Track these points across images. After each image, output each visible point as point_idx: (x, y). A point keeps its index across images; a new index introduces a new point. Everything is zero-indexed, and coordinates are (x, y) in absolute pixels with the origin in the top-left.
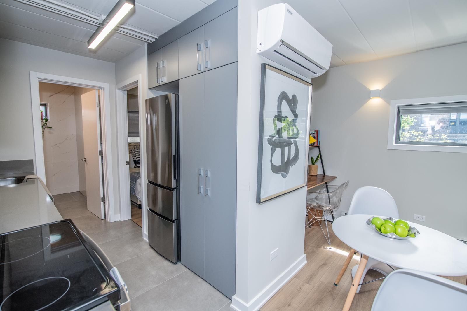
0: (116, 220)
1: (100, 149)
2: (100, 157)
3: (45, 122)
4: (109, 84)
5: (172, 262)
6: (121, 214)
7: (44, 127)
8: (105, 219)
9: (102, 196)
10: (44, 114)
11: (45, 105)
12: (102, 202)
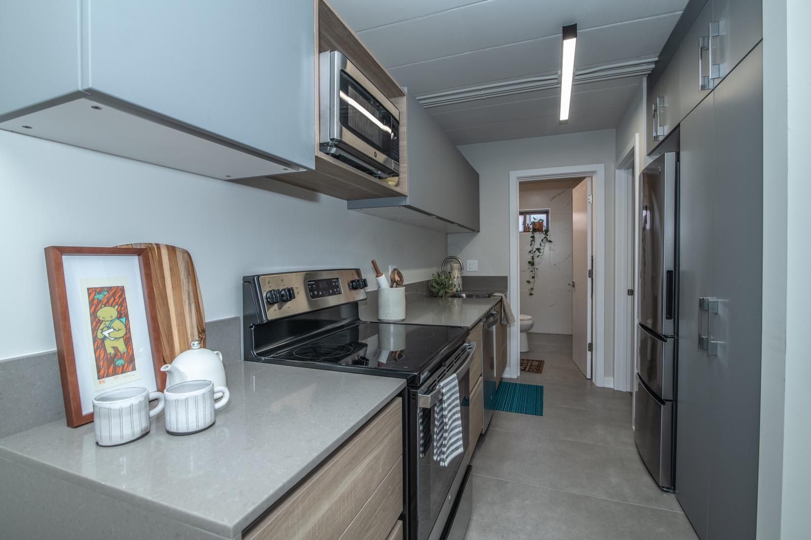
0: (607, 386)
1: (589, 268)
2: (589, 280)
3: (545, 234)
4: (604, 164)
5: (657, 484)
6: (614, 377)
7: (545, 240)
8: (591, 379)
9: (589, 341)
10: (545, 224)
11: (546, 212)
12: (590, 351)
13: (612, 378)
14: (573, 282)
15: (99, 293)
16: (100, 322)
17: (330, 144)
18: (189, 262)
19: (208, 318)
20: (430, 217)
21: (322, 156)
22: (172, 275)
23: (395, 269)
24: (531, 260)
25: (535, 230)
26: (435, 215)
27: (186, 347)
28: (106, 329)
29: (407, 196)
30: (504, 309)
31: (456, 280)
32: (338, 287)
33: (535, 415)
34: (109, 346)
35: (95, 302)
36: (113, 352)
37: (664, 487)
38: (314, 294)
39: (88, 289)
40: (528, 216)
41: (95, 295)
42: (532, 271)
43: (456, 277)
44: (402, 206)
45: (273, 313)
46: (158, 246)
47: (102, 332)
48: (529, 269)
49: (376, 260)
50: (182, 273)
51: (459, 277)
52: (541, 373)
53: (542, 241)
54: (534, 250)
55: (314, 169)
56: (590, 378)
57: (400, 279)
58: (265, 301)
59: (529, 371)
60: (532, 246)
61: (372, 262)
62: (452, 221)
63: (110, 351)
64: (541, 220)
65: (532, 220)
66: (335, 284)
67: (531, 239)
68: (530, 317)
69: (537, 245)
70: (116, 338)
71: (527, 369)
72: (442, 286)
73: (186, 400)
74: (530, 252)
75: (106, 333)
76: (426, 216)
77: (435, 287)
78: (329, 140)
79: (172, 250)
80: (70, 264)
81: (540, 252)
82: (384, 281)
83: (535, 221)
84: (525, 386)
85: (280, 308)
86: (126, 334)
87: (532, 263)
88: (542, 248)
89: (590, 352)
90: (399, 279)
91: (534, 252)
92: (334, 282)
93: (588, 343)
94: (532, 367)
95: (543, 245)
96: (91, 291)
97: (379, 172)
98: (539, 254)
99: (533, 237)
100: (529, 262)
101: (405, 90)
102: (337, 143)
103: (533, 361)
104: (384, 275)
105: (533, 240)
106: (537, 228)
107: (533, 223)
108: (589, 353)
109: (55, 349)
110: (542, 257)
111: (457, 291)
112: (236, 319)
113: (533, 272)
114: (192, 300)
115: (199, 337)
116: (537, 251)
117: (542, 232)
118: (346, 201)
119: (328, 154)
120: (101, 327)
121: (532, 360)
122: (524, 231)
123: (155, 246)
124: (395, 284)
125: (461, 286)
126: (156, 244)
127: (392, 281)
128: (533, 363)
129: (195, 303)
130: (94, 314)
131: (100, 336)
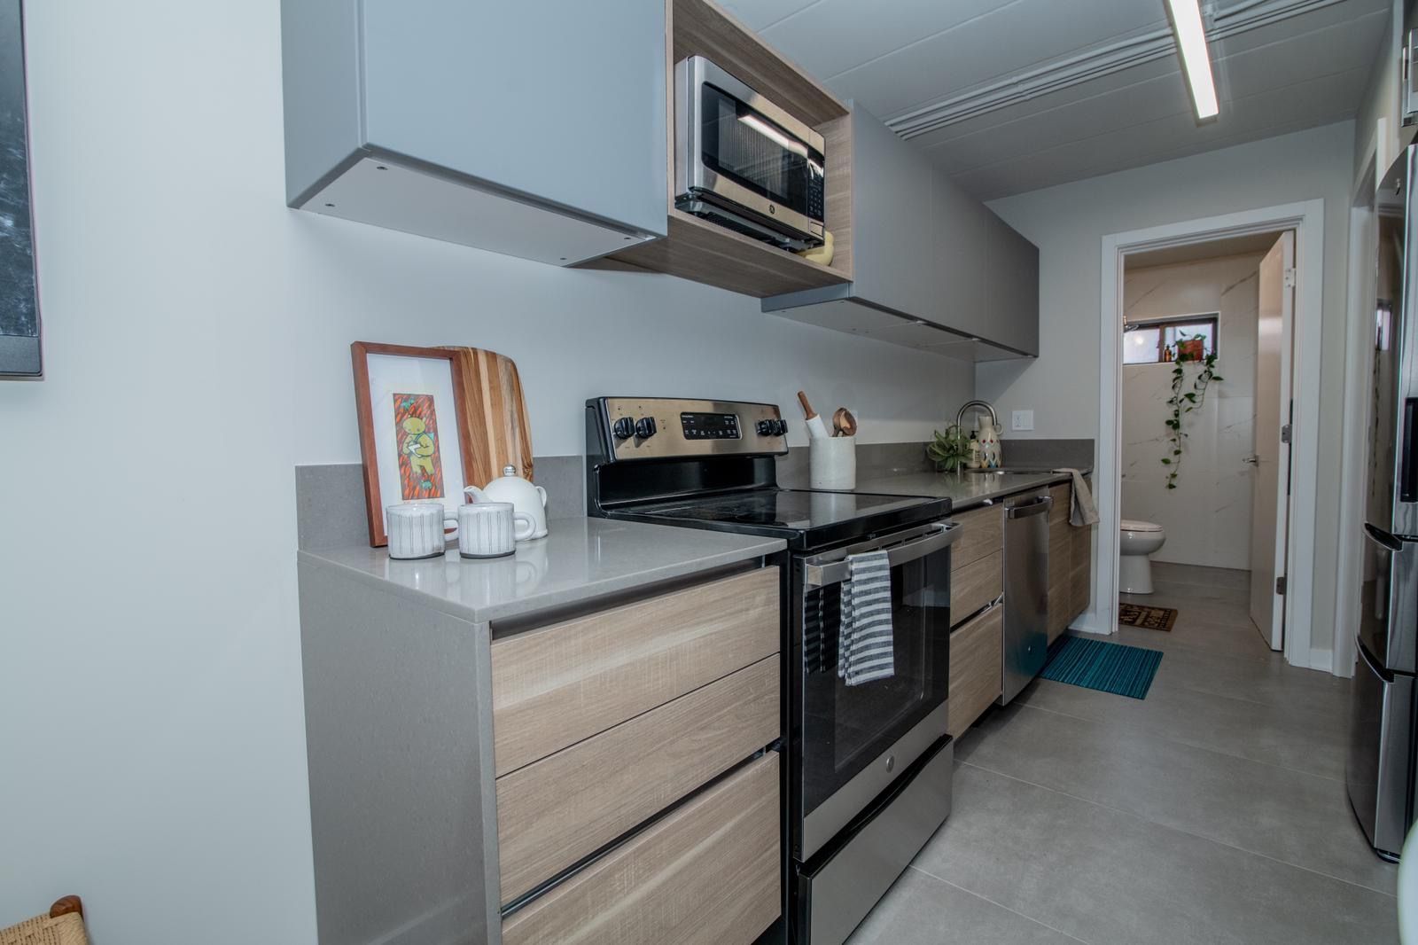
0: (1316, 666)
1: (1284, 422)
2: (1284, 447)
3: (1208, 363)
4: (1321, 200)
5: (1370, 844)
6: (1333, 649)
7: (1205, 377)
8: (1282, 652)
9: (1279, 573)
10: (1208, 344)
11: (1213, 320)
12: (1280, 593)
13: (1330, 651)
14: (1255, 457)
15: (406, 400)
16: (406, 434)
17: (690, 197)
18: (513, 373)
19: (536, 453)
20: (912, 323)
21: (681, 215)
22: (491, 388)
23: (841, 410)
24: (1172, 418)
25: (1183, 357)
26: (921, 319)
27: (502, 474)
28: (412, 443)
29: (852, 282)
30: (1076, 497)
31: (987, 446)
32: (734, 427)
33: (1128, 696)
34: (415, 463)
35: (402, 410)
36: (419, 471)
37: (1386, 852)
38: (691, 433)
39: (395, 395)
40: (1169, 331)
41: (401, 402)
42: (1174, 440)
43: (989, 440)
44: (846, 299)
45: (626, 451)
46: (475, 351)
47: (408, 446)
48: (1168, 435)
49: (805, 393)
50: (505, 387)
51: (995, 440)
52: (1169, 630)
53: (1200, 377)
54: (1181, 396)
55: (666, 234)
56: (1280, 649)
57: (851, 425)
58: (613, 434)
59: (1142, 625)
60: (1177, 390)
61: (799, 394)
62: (969, 332)
63: (416, 469)
64: (1198, 336)
65: (1179, 337)
66: (730, 422)
67: (1175, 375)
68: (1155, 527)
69: (1187, 386)
70: (423, 456)
71: (1139, 621)
72: (951, 452)
73: (478, 515)
74: (1171, 402)
75: (412, 448)
76: (905, 320)
77: (938, 454)
78: (687, 191)
79: (492, 356)
80: (375, 362)
81: (1194, 402)
82: (819, 425)
83: (1184, 339)
84: (1122, 648)
85: (638, 445)
86: (434, 453)
87: (1174, 424)
88: (1198, 393)
89: (1281, 596)
90: (848, 426)
91: (1181, 401)
92: (727, 419)
93: (1276, 577)
94: (1149, 619)
95: (1201, 386)
96: (397, 397)
97: (788, 240)
98: (1191, 405)
99: (1179, 371)
100: (1169, 423)
101: (848, 104)
102: (700, 194)
103: (1153, 608)
104: (818, 416)
105: (1177, 378)
106: (1190, 352)
107: (1180, 343)
108: (1278, 598)
109: (361, 462)
110: (1200, 410)
111: (989, 466)
112: (579, 458)
113: (1177, 442)
114: (516, 423)
115: (524, 472)
116: (1186, 400)
117: (1200, 358)
118: (759, 300)
119: (692, 213)
120: (407, 441)
121: (1149, 608)
122: (1160, 361)
123: (471, 351)
124: (841, 433)
125: (997, 458)
126: (472, 348)
127: (835, 428)
128: (1153, 613)
129: (520, 428)
130: (399, 423)
131: (406, 451)
